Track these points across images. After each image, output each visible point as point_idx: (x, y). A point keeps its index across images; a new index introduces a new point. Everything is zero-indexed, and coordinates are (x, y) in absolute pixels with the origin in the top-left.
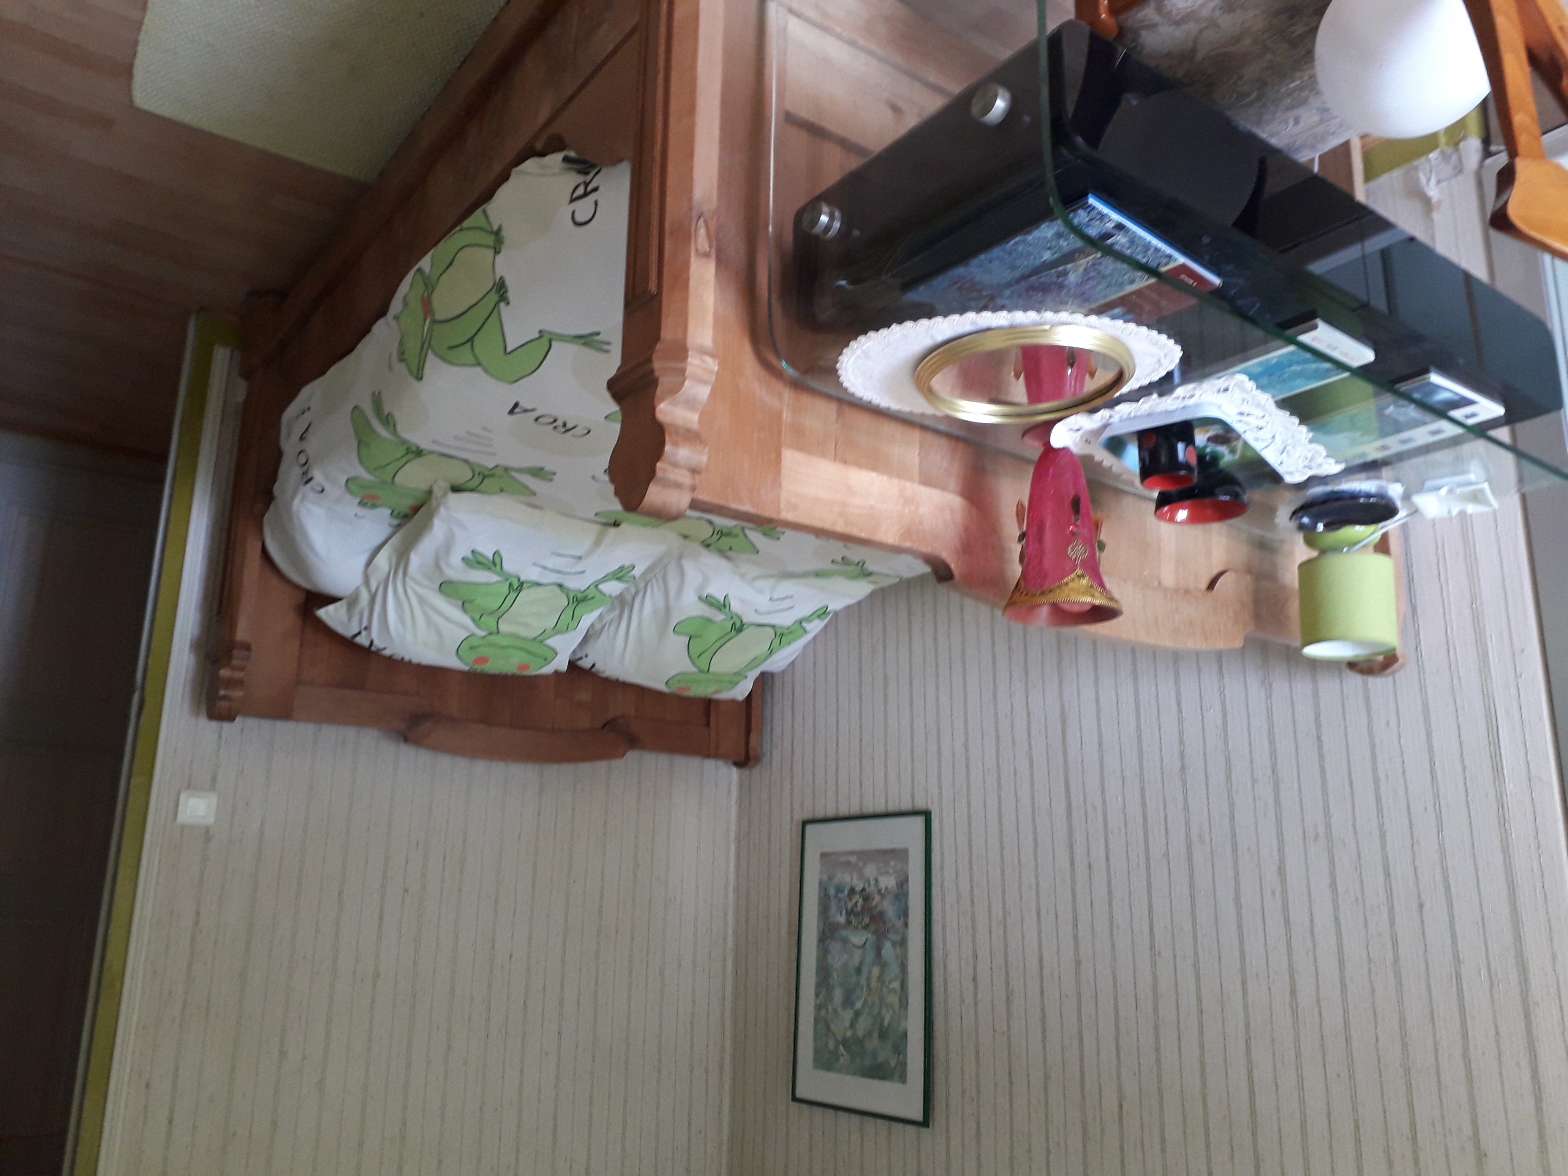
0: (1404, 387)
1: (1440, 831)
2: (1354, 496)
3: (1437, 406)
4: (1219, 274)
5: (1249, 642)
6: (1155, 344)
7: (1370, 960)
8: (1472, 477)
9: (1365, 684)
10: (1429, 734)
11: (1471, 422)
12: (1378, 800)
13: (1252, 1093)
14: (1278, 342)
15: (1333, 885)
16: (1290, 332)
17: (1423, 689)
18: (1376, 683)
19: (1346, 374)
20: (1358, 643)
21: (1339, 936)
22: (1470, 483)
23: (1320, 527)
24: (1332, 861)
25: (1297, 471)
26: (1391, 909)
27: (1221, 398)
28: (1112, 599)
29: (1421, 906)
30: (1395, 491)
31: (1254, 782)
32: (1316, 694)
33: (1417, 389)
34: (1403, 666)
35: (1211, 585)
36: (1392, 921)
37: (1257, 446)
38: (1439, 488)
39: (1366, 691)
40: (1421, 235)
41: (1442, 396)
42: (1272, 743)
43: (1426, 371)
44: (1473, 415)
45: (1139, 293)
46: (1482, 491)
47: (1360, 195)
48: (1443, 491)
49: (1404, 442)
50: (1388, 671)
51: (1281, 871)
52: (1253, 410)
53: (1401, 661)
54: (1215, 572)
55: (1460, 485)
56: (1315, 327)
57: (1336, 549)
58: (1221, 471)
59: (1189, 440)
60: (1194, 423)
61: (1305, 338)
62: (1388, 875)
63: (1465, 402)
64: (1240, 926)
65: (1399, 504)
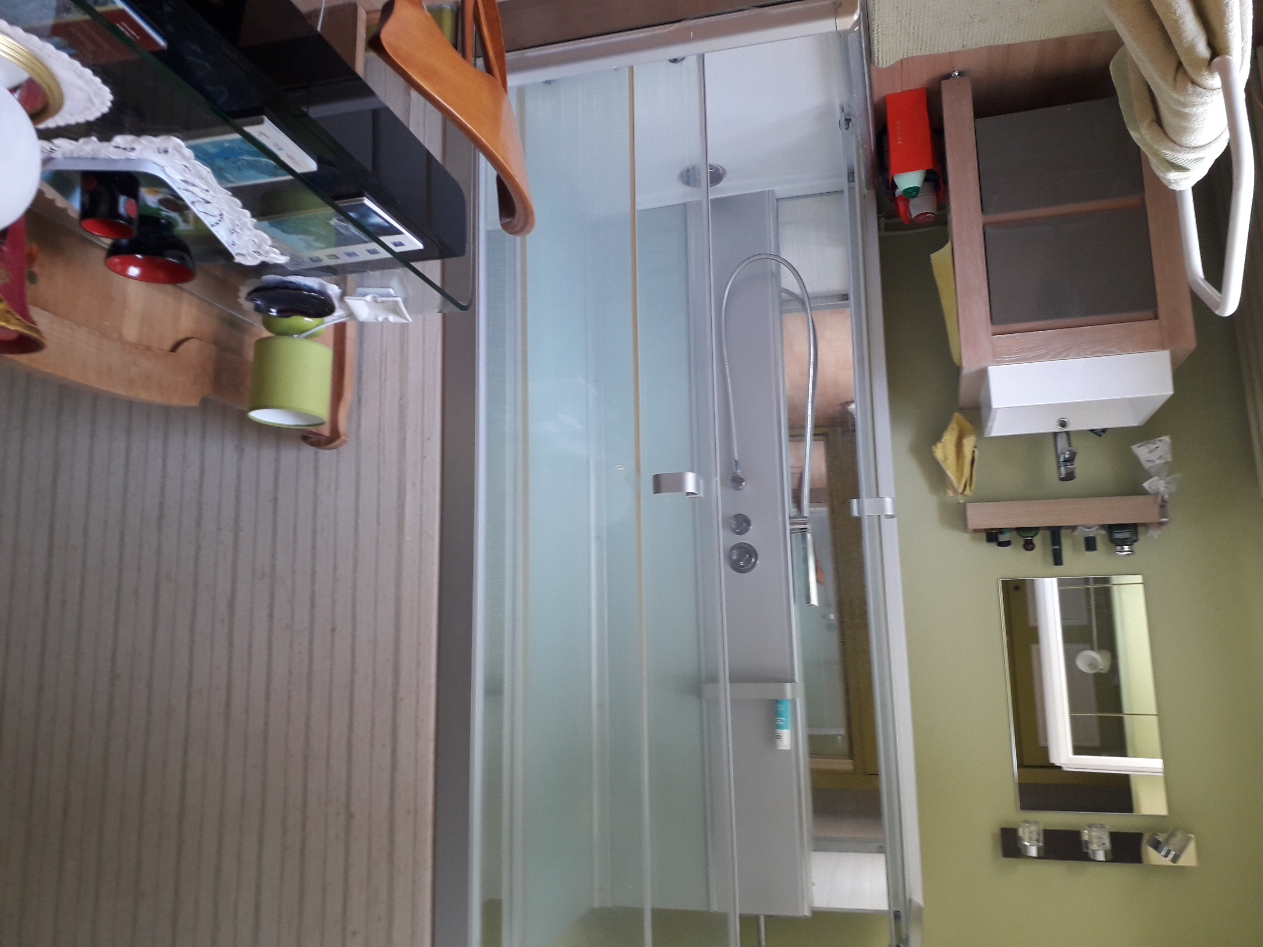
0: (342, 204)
1: (355, 570)
2: (299, 288)
3: (371, 229)
4: (164, 38)
5: (204, 402)
6: (81, 76)
7: (290, 673)
8: (391, 291)
9: (316, 454)
10: (357, 497)
11: (397, 249)
12: (314, 547)
13: (183, 788)
14: (228, 128)
15: (271, 615)
16: (238, 121)
17: (358, 463)
18: (325, 454)
19: (290, 177)
20: (299, 414)
21: (270, 655)
22: (389, 296)
23: (274, 312)
24: (272, 596)
25: (249, 255)
26: (312, 633)
27: (160, 159)
28: (37, 331)
29: (333, 630)
30: (333, 290)
31: (219, 529)
32: (277, 460)
33: (353, 208)
34: (345, 442)
35: (175, 347)
36: (311, 642)
37: (208, 221)
38: (365, 295)
39: (316, 461)
40: (398, 112)
41: (376, 220)
42: (238, 497)
43: (362, 195)
44: (401, 244)
45: (75, 24)
46: (396, 303)
47: (359, 69)
48: (369, 298)
49: (349, 255)
50: (333, 445)
51: (231, 604)
52: (197, 182)
53: (343, 438)
54: (181, 337)
55: (382, 296)
56: (261, 122)
57: (287, 333)
58: (174, 237)
59: (133, 194)
60: (141, 180)
61: (252, 130)
62: (313, 606)
63: (392, 231)
64: (191, 650)
65: (336, 303)
